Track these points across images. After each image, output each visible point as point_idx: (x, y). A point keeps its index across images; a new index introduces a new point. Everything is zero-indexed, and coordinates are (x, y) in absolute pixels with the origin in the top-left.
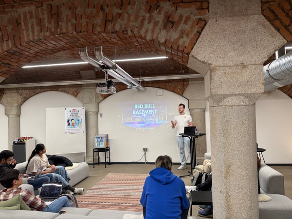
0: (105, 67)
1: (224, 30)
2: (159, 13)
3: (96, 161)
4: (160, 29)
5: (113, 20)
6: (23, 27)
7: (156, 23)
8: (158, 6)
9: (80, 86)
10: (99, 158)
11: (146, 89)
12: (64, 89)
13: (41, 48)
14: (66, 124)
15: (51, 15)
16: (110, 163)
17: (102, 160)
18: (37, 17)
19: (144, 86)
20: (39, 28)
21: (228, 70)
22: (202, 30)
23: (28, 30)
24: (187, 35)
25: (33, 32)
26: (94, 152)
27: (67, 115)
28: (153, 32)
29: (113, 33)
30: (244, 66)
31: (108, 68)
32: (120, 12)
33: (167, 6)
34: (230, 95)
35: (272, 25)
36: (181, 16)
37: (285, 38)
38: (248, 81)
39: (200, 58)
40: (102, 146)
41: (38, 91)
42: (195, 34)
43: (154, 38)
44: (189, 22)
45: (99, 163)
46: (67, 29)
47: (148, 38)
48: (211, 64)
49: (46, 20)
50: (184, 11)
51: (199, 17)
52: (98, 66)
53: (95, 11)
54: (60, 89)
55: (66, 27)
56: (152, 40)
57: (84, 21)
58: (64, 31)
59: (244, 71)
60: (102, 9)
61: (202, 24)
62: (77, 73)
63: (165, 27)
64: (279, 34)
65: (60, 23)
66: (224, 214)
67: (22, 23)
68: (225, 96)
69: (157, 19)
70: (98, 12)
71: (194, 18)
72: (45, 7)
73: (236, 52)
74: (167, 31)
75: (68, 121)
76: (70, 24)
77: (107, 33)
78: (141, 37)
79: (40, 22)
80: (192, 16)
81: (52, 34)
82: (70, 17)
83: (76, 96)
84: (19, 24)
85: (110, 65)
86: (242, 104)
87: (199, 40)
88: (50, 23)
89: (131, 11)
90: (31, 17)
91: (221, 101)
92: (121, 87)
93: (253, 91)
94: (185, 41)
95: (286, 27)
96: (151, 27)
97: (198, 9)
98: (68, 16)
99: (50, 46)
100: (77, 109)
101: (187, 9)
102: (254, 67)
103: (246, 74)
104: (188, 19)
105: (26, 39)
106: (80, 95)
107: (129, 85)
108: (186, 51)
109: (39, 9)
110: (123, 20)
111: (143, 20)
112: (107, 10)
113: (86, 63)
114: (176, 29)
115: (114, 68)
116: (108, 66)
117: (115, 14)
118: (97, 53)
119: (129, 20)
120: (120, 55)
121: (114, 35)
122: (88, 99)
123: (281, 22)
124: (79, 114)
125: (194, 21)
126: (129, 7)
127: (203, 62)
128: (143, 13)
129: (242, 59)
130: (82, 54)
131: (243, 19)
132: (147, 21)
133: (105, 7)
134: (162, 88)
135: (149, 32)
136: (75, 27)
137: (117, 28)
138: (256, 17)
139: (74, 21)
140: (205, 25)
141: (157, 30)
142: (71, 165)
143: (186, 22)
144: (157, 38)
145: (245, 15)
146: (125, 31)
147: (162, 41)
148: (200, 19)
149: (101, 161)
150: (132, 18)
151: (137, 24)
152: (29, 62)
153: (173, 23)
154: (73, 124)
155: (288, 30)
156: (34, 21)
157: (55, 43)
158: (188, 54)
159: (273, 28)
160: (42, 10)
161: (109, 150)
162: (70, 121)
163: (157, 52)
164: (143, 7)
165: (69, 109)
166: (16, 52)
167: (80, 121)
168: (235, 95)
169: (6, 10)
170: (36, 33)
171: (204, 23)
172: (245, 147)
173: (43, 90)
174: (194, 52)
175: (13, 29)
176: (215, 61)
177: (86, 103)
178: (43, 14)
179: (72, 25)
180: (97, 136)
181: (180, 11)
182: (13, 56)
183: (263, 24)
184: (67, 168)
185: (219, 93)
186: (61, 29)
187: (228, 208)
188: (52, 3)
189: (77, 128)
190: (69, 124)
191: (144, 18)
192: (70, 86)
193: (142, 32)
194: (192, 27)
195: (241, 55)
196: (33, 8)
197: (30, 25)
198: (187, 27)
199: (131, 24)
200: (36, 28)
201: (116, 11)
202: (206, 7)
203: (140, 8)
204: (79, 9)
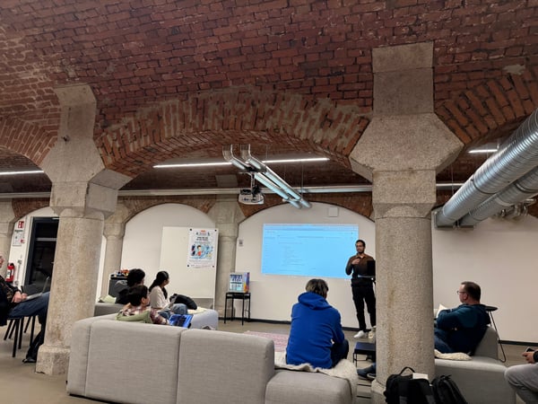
0: (252, 169)
1: (390, 130)
2: (316, 110)
3: (229, 315)
4: (316, 128)
5: (264, 117)
6: (165, 122)
7: (312, 122)
8: (316, 103)
9: (214, 196)
10: (233, 311)
11: (311, 206)
12: (190, 201)
13: (180, 145)
14: (191, 252)
15: (196, 109)
16: (249, 320)
17: (238, 314)
18: (181, 111)
19: (308, 201)
20: (182, 123)
21: (392, 176)
22: (364, 130)
23: (169, 125)
24: (347, 135)
25: (175, 128)
26: (227, 298)
27: (192, 238)
28: (308, 131)
29: (264, 131)
30: (412, 171)
31: (256, 170)
32: (273, 108)
33: (325, 103)
34: (395, 205)
35: (447, 125)
36: (341, 114)
37: (462, 141)
38: (416, 189)
39: (360, 161)
40: (240, 289)
41: (153, 202)
42: (356, 135)
43: (309, 138)
44: (349, 121)
45: (233, 319)
46: (213, 125)
47: (303, 137)
48: (373, 169)
49: (191, 115)
50: (344, 108)
51: (362, 115)
52: (243, 168)
53: (245, 106)
54: (186, 201)
55: (212, 123)
56: (307, 139)
57: (232, 118)
58: (209, 127)
59: (412, 177)
60: (253, 104)
61: (364, 123)
62: (211, 179)
63: (322, 126)
64: (454, 136)
65: (205, 119)
66: (386, 352)
67: (164, 117)
68: (390, 206)
69: (314, 117)
70: (248, 108)
71: (355, 116)
72: (190, 100)
73: (403, 156)
74: (325, 131)
75: (193, 247)
76: (216, 120)
77: (257, 131)
78: (294, 137)
79: (184, 117)
80: (353, 114)
81: (196, 130)
82: (217, 113)
83: (206, 212)
84: (160, 118)
85: (259, 167)
86: (410, 216)
87: (360, 140)
88: (194, 118)
89: (284, 108)
90: (174, 111)
91: (384, 212)
92: (274, 200)
93: (422, 201)
94: (345, 141)
95: (463, 128)
96: (306, 125)
97: (360, 106)
98: (215, 111)
99: (191, 143)
100: (207, 230)
101: (348, 106)
102: (424, 172)
103: (415, 180)
104: (348, 117)
105: (166, 135)
106: (212, 211)
107: (285, 197)
108: (345, 153)
109: (184, 103)
110: (275, 117)
111: (298, 118)
112: (258, 106)
113: (230, 163)
114: (334, 127)
115: (263, 170)
116: (255, 168)
117: (266, 110)
118: (243, 152)
119: (282, 117)
120: (274, 154)
121: (265, 133)
122: (224, 218)
123: (458, 122)
124: (209, 238)
125: (355, 120)
126: (283, 103)
127: (364, 165)
128: (298, 110)
129: (410, 163)
130: (225, 153)
131: (412, 118)
132: (302, 119)
133: (256, 102)
134: (336, 205)
135: (303, 131)
136: (222, 124)
137: (268, 126)
138: (428, 116)
139: (221, 117)
140: (368, 124)
141: (313, 128)
142: (195, 308)
143: (346, 121)
144: (312, 137)
145: (415, 114)
146: (276, 129)
147: (318, 141)
148: (362, 118)
149: (236, 316)
150: (286, 115)
151: (291, 123)
152: (163, 161)
153: (331, 121)
154: (199, 253)
155: (466, 131)
156: (177, 115)
157: (196, 140)
158: (347, 156)
159: (447, 129)
160: (187, 104)
161: (249, 297)
162: (196, 249)
163: (316, 153)
164: (298, 103)
165: (195, 230)
166: (153, 148)
167: (210, 249)
168: (401, 205)
169: (148, 102)
170: (178, 129)
171: (366, 122)
172: (412, 269)
173: (161, 201)
174: (353, 154)
175: (152, 124)
176: (378, 165)
177: (220, 223)
178: (187, 108)
179: (219, 122)
180: (233, 273)
181: (340, 108)
182: (148, 154)
183: (435, 124)
184: (190, 311)
185: (381, 202)
186: (207, 125)
187: (391, 344)
188: (198, 96)
189: (205, 259)
190: (194, 253)
191: (299, 114)
192: (200, 197)
193: (296, 131)
194: (353, 126)
195: (409, 159)
196: (177, 101)
197: (172, 120)
198: (347, 126)
199: (284, 121)
200: (179, 124)
201: (268, 107)
202: (370, 103)
203: (295, 105)
204: (228, 103)
